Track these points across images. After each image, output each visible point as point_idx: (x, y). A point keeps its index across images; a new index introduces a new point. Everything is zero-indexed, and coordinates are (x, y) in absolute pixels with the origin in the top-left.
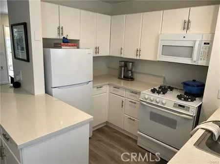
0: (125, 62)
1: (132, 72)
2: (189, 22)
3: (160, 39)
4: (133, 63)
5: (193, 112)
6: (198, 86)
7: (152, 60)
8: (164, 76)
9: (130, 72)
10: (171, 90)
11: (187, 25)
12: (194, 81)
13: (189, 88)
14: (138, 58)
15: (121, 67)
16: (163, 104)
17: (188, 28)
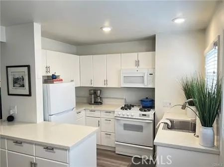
0: (94, 90)
1: (101, 98)
2: (138, 61)
3: (122, 72)
4: (100, 90)
5: (152, 117)
6: (150, 101)
7: (117, 87)
8: (124, 98)
9: (99, 98)
10: (133, 107)
11: (137, 63)
12: (147, 98)
13: (145, 103)
14: (106, 86)
15: (91, 94)
16: (128, 115)
17: (138, 65)
